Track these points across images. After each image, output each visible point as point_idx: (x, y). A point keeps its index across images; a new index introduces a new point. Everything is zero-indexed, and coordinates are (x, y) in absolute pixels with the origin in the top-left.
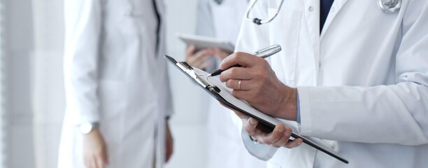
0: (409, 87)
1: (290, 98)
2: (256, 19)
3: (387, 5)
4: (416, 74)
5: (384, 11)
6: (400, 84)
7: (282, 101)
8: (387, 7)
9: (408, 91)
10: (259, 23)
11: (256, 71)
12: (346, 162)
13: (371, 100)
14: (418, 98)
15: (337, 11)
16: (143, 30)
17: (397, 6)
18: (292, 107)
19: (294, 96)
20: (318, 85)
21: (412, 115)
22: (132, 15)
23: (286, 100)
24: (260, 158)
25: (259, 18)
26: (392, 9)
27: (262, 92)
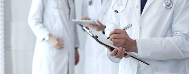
0: (178, 38)
1: (134, 44)
2: (116, 11)
3: (167, 5)
4: (181, 33)
5: (166, 8)
6: (174, 36)
7: (131, 46)
8: (167, 6)
9: (178, 39)
10: (117, 12)
11: (122, 35)
12: (148, 65)
13: (164, 43)
14: (182, 42)
15: (147, 8)
16: (62, 13)
17: (171, 6)
18: (134, 47)
19: (135, 43)
20: (139, 38)
21: (180, 48)
22: (57, 8)
23: (132, 45)
24: (115, 62)
25: (117, 10)
26: (169, 7)
27: (125, 44)
